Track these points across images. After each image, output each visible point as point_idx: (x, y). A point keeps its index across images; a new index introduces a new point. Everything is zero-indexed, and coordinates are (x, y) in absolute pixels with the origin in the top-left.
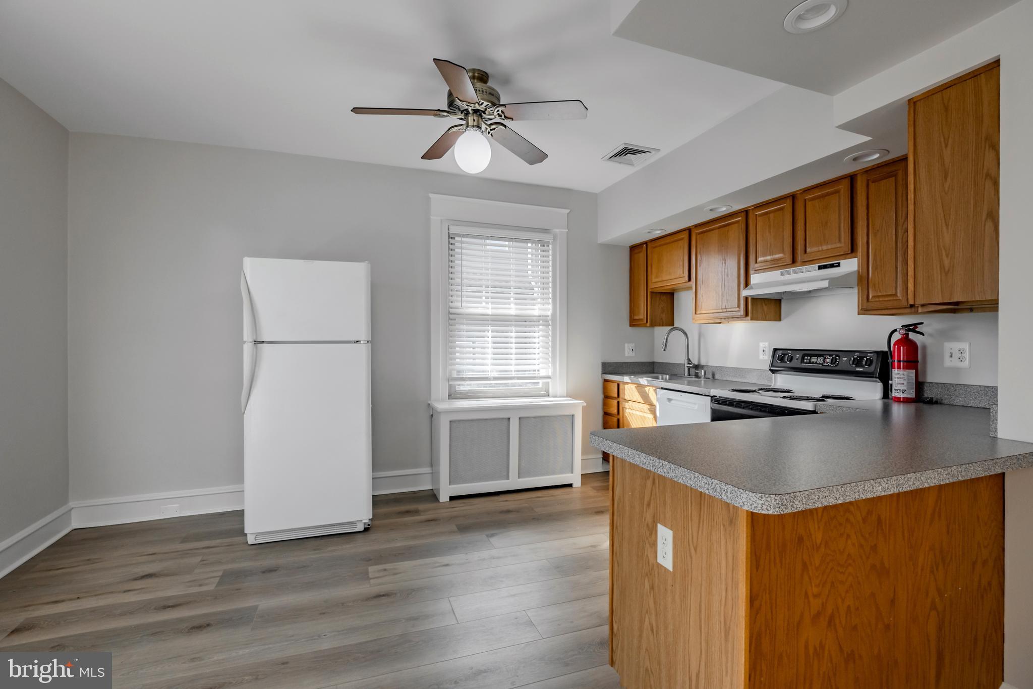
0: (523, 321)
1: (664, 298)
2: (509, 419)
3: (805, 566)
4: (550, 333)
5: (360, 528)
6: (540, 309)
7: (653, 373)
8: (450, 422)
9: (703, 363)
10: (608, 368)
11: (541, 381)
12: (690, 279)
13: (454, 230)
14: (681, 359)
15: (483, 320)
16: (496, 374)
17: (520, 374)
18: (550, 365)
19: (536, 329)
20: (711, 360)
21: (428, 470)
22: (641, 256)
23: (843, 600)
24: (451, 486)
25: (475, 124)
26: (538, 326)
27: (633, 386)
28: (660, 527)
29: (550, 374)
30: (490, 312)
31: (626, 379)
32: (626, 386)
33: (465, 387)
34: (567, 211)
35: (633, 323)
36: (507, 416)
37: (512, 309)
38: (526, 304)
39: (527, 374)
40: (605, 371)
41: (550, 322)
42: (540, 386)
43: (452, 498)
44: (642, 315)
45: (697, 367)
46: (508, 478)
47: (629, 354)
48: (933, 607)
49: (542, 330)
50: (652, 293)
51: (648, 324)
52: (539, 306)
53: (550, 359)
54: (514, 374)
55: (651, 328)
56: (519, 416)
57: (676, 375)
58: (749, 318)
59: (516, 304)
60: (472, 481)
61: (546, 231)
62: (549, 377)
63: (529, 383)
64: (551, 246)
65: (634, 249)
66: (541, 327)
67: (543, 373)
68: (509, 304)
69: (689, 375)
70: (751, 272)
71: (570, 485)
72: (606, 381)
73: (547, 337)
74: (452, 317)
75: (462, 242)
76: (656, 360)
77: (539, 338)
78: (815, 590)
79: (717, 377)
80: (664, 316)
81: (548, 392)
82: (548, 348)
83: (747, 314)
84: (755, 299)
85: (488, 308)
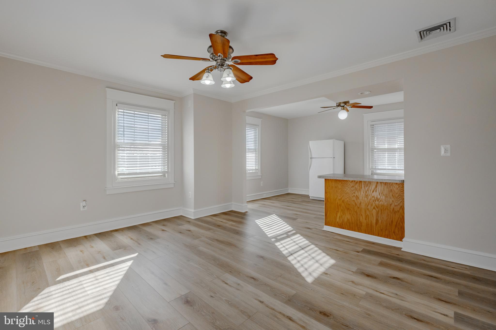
23: (346, 199)
25: (343, 109)
68: (391, 144)
74: (372, 150)
75: (377, 126)
78: (339, 195)
85: (385, 146)
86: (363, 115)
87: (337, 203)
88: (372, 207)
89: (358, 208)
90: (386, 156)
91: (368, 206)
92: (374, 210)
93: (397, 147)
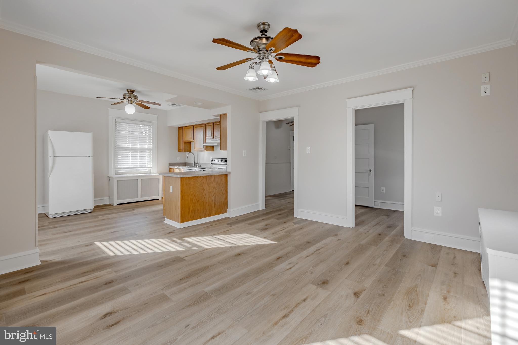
0: (142, 150)
1: (188, 143)
2: (138, 180)
3: (190, 187)
4: (151, 154)
5: (89, 211)
6: (148, 146)
7: (186, 166)
8: (118, 181)
9: (198, 162)
10: (171, 164)
11: (148, 169)
12: (193, 139)
13: (117, 120)
14: (193, 162)
15: (127, 149)
16: (132, 167)
17: (141, 166)
18: (151, 163)
19: (146, 152)
20: (201, 162)
21: (108, 198)
22: (181, 131)
23: (197, 193)
24: (118, 201)
25: (131, 103)
26: (147, 151)
27: (178, 169)
28: (171, 186)
29: (151, 166)
30: (130, 147)
31: (176, 167)
32: (176, 169)
33: (122, 171)
34: (157, 116)
35: (179, 151)
36: (137, 179)
37: (138, 146)
38: (143, 144)
39: (143, 166)
40: (170, 166)
41: (151, 150)
42: (148, 170)
43: (118, 205)
44: (181, 148)
45: (197, 163)
46: (137, 198)
47: (178, 160)
48: (213, 195)
49: (149, 153)
50: (184, 142)
51: (183, 151)
52: (148, 145)
53: (151, 162)
54: (139, 166)
55: (185, 152)
56: (141, 179)
57: (191, 166)
58: (205, 151)
59: (139, 144)
60: (125, 199)
61: (150, 122)
62: (151, 167)
63: (144, 169)
64: (151, 126)
65: (179, 128)
66: (148, 152)
67: (149, 166)
68: (137, 144)
69: (195, 166)
70: (206, 139)
71: (158, 199)
72: (170, 168)
73: (150, 155)
74: (117, 148)
75: (120, 124)
76: (187, 162)
77: (147, 155)
78: (192, 191)
79: (201, 166)
80: (188, 149)
81: (150, 172)
82: (150, 158)
83: (205, 150)
84: (207, 146)
85: (129, 145)
86: (109, 109)
87: (190, 198)
88: (212, 195)
89: (205, 198)
90: (139, 156)
91: (210, 195)
92: (213, 197)
93: (147, 147)
